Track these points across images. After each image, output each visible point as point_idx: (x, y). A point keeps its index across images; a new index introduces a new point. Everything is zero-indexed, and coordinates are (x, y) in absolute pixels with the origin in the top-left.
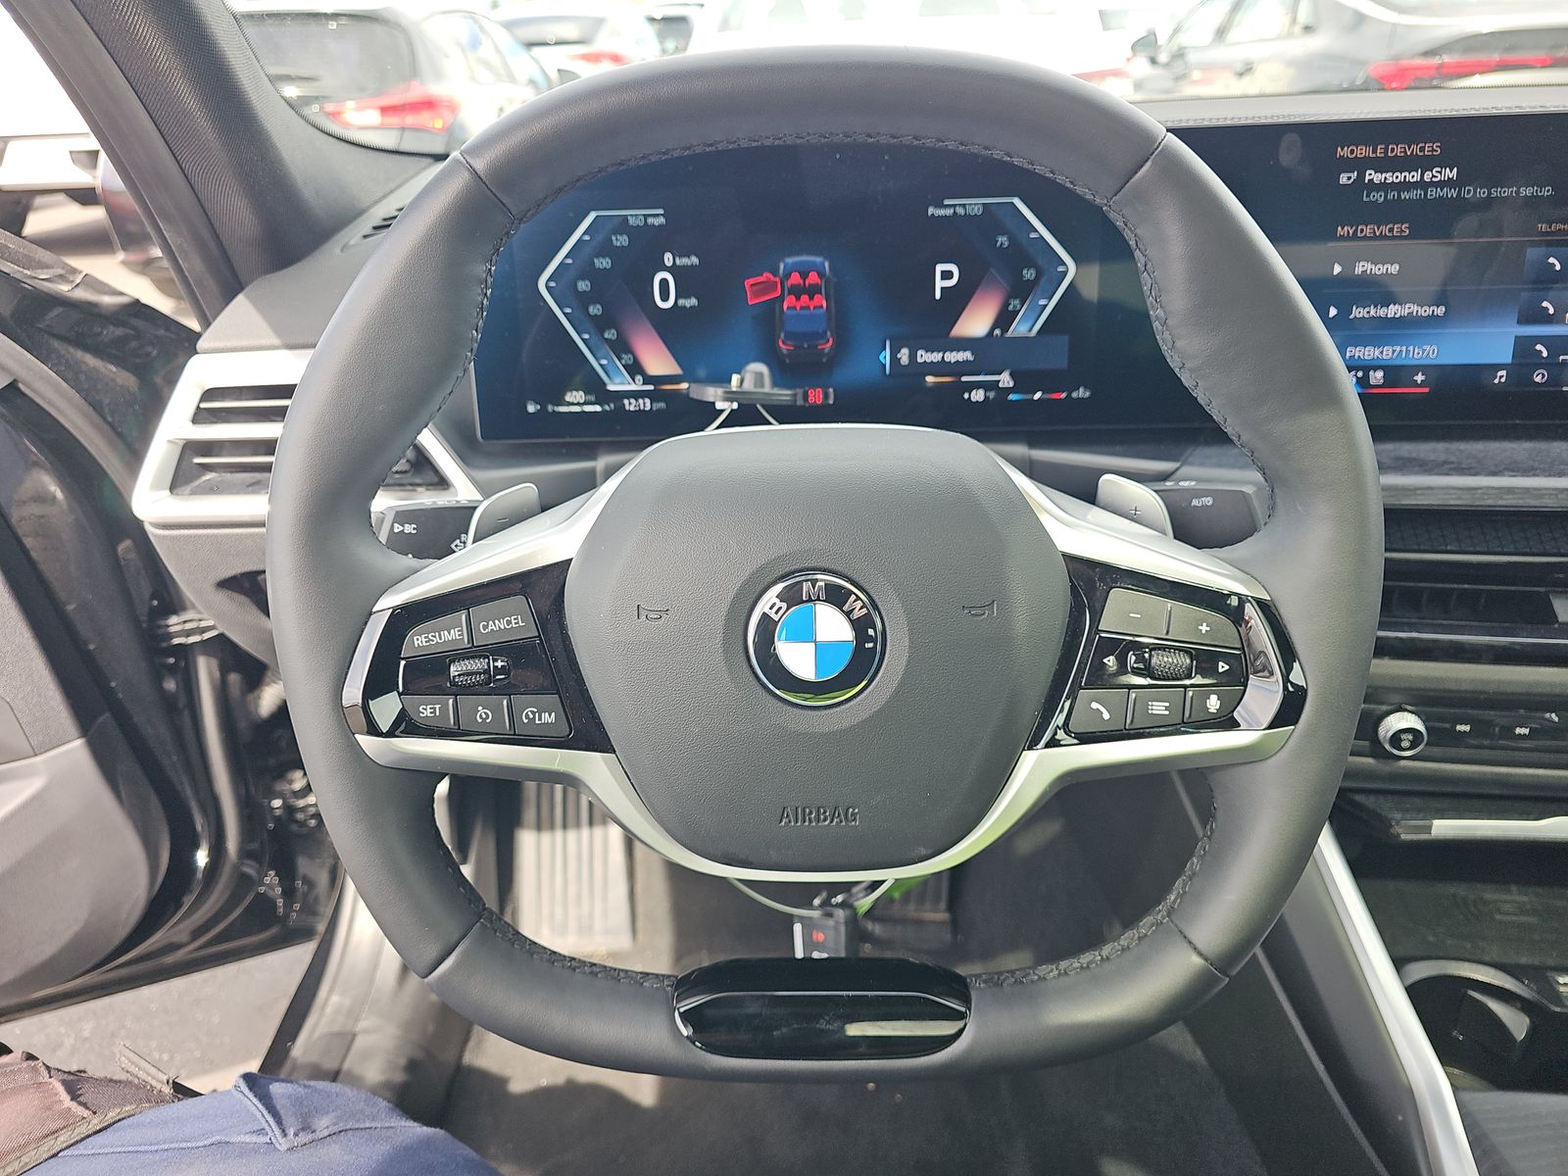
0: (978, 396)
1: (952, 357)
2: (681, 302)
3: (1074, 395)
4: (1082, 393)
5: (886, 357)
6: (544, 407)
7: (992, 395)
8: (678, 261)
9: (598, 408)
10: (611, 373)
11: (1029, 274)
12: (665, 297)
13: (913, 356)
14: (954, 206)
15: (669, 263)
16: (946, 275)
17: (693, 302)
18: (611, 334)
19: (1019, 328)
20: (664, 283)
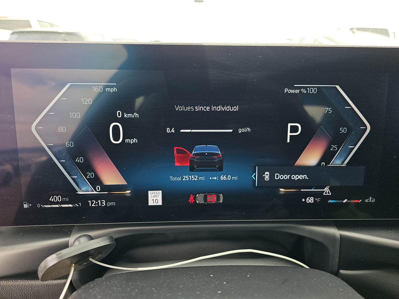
0: (310, 200)
1: (295, 177)
2: (127, 141)
3: (366, 201)
4: (371, 200)
5: (255, 176)
6: (34, 206)
7: (318, 200)
8: (125, 116)
9: (71, 206)
10: (80, 185)
11: (343, 130)
12: (116, 137)
13: (272, 176)
14: (300, 88)
15: (119, 114)
16: (294, 129)
17: (135, 140)
18: (80, 160)
19: (336, 162)
20: (116, 129)
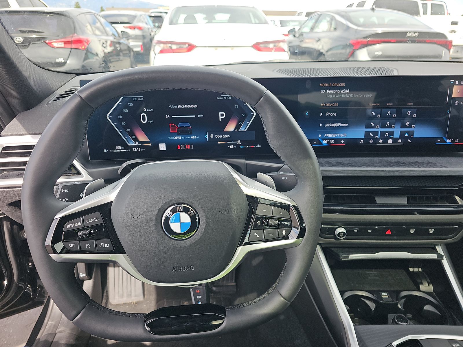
0: (232, 147)
1: (224, 136)
2: (149, 121)
3: (257, 146)
4: (259, 146)
5: (207, 136)
6: (109, 151)
7: (235, 146)
8: (147, 110)
9: (125, 151)
10: (129, 141)
11: (244, 115)
12: (144, 120)
13: (214, 136)
14: (223, 97)
15: (145, 110)
16: (222, 115)
17: (152, 121)
18: (128, 130)
19: (242, 129)
20: (144, 116)
